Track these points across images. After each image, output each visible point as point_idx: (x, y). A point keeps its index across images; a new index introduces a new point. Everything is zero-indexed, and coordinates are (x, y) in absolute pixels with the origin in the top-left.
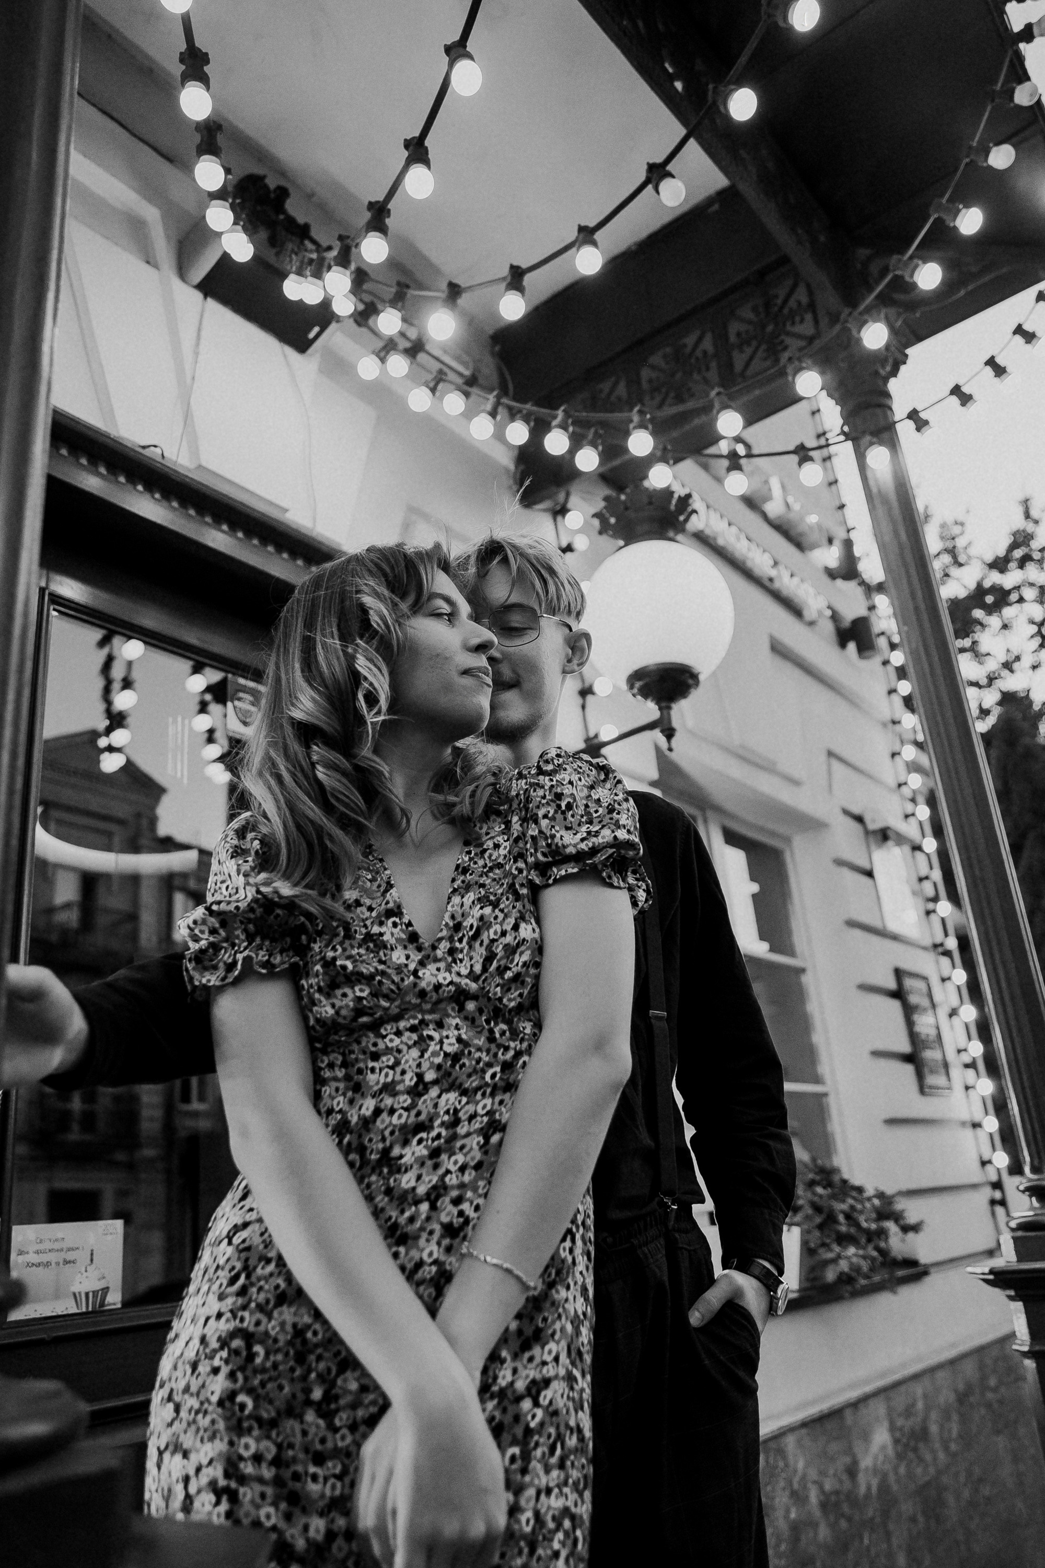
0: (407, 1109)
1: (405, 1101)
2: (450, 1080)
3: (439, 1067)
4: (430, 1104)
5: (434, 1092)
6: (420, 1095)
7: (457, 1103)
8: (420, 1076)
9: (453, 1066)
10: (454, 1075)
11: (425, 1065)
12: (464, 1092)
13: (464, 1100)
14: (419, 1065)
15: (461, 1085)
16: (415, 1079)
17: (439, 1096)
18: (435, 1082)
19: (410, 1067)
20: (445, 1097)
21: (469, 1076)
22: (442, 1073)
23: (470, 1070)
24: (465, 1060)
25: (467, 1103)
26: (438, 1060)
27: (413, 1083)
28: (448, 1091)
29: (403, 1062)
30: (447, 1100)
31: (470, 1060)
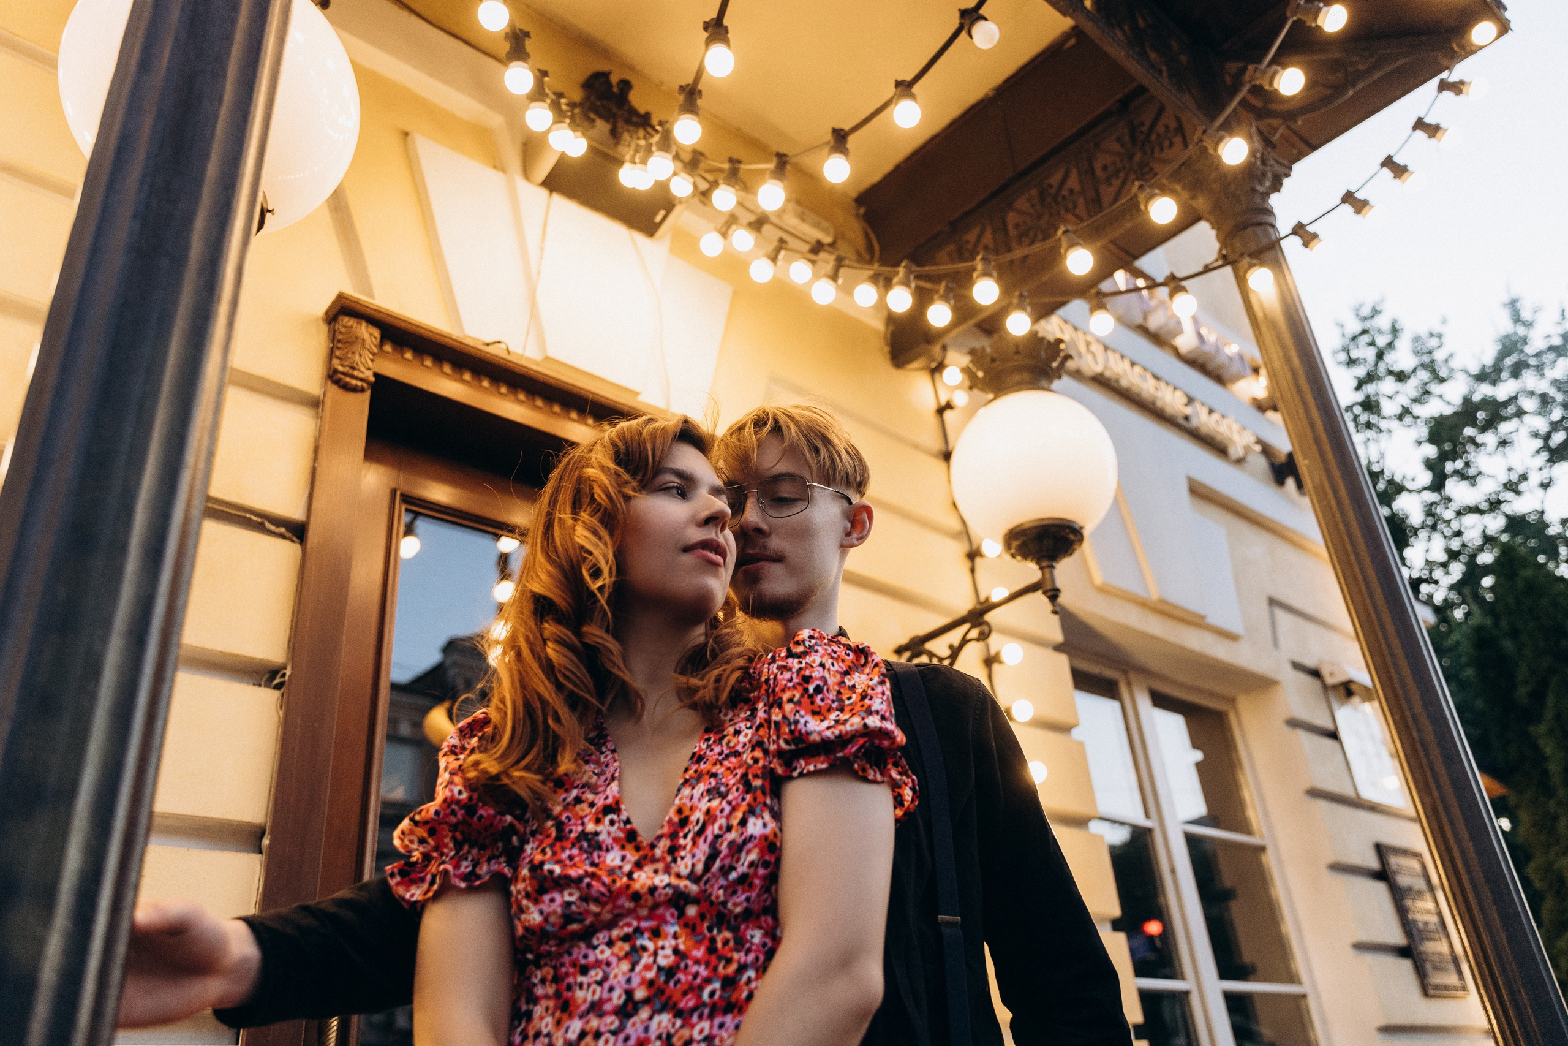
0: (614, 1033)
1: (612, 1023)
2: (664, 998)
3: (651, 984)
4: (640, 1028)
5: (644, 1013)
6: (629, 1016)
7: (670, 1026)
8: (629, 993)
9: (667, 982)
10: (667, 993)
11: (636, 981)
12: (678, 1013)
13: (679, 1023)
14: (629, 981)
15: (676, 1004)
16: (624, 997)
17: (651, 1018)
18: (647, 1001)
19: (619, 982)
20: (657, 1019)
21: (685, 994)
22: (654, 990)
23: (686, 987)
24: (681, 976)
25: (682, 1026)
26: (650, 975)
27: (621, 1002)
28: (660, 1011)
29: (612, 976)
30: (660, 1023)
31: (686, 974)
